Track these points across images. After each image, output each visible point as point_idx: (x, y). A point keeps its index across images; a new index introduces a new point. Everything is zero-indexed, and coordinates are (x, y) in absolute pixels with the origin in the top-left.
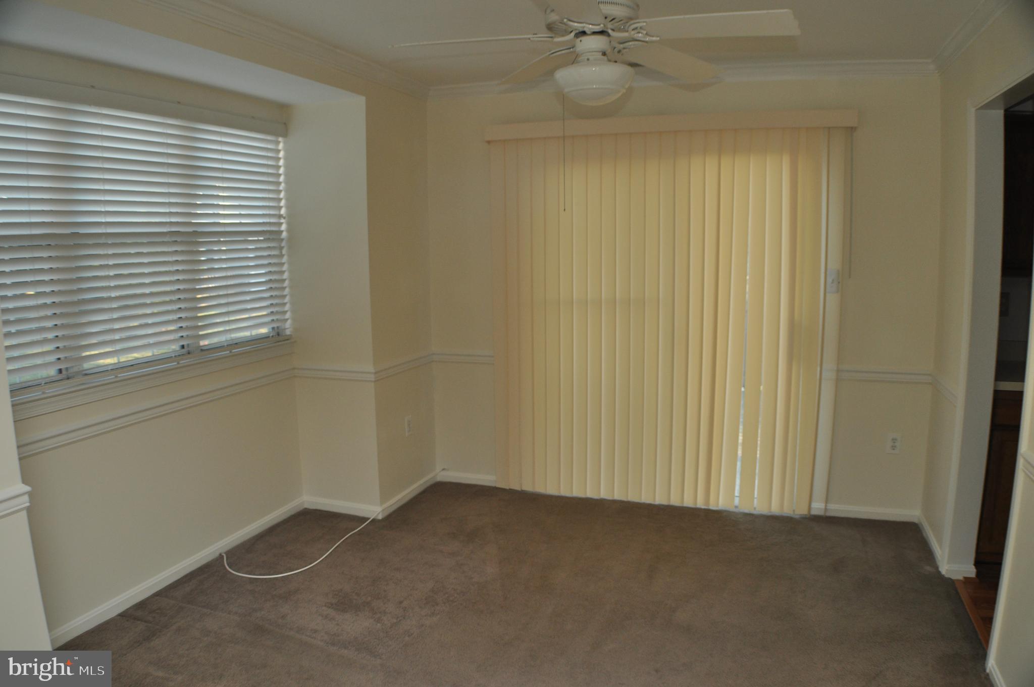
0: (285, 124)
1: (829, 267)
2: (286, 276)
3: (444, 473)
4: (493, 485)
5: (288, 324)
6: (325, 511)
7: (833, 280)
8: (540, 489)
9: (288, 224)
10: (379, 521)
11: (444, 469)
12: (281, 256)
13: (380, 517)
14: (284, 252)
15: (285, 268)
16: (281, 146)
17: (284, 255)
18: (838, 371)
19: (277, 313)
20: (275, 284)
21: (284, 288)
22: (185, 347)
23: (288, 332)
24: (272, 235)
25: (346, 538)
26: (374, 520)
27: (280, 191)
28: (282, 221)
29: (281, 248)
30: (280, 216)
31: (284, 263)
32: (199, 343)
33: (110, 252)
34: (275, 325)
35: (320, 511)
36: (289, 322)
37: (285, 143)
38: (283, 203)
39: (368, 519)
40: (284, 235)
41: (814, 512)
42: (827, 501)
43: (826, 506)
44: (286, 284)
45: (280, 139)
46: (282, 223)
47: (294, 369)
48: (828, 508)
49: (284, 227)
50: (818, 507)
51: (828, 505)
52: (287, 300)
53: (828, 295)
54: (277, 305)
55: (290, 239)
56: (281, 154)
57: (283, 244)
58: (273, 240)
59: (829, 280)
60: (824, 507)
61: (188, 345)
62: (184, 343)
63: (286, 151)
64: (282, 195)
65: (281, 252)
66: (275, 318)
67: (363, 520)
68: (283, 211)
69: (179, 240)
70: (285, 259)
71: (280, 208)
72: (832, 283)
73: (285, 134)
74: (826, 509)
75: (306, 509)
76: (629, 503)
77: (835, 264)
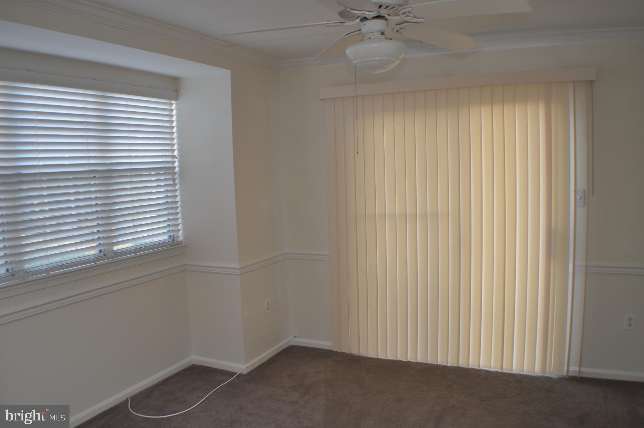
0: (176, 91)
1: (578, 187)
2: (178, 199)
3: (296, 339)
4: (330, 349)
5: (180, 233)
6: (207, 367)
7: (580, 197)
8: (363, 353)
9: (179, 162)
10: (244, 375)
11: (295, 337)
12: (175, 185)
13: (245, 373)
14: (177, 182)
15: (178, 193)
16: (174, 107)
17: (177, 184)
18: (587, 266)
19: (173, 225)
20: (171, 205)
21: (177, 208)
22: (102, 251)
23: (180, 239)
24: (168, 170)
25: (218, 389)
26: (240, 375)
27: (174, 139)
28: (176, 160)
29: (174, 180)
30: (174, 157)
31: (177, 190)
32: (113, 248)
33: (45, 186)
34: (172, 234)
35: (203, 366)
36: (181, 231)
37: (176, 104)
38: (176, 147)
39: (236, 373)
40: (177, 170)
41: (571, 374)
42: (580, 366)
43: (580, 369)
44: (179, 204)
45: (173, 102)
46: (175, 161)
47: (185, 265)
48: (581, 370)
49: (176, 164)
50: (574, 369)
51: (581, 368)
52: (179, 216)
53: (578, 209)
54: (172, 220)
55: (181, 173)
56: (174, 113)
57: (176, 176)
58: (169, 174)
59: (578, 197)
60: (578, 370)
61: (104, 249)
62: (102, 248)
63: (177, 110)
64: (175, 142)
65: (174, 182)
66: (171, 229)
67: (231, 374)
68: (176, 153)
69: (97, 176)
70: (177, 187)
71: (174, 150)
72: (580, 199)
73: (176, 99)
74: (580, 372)
75: (193, 365)
76: (428, 365)
77: (582, 185)
